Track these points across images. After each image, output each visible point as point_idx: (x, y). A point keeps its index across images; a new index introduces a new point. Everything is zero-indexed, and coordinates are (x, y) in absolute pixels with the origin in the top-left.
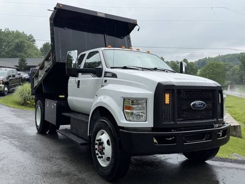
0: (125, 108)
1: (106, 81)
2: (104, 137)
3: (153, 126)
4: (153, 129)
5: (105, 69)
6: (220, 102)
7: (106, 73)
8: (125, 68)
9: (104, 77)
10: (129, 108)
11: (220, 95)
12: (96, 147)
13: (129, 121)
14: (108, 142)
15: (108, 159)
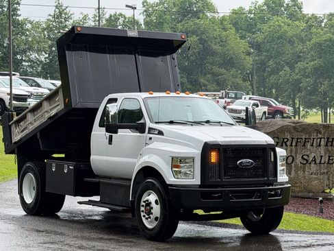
0: (173, 166)
1: (150, 139)
2: (152, 197)
3: (200, 183)
4: (200, 186)
5: (149, 124)
6: (272, 160)
7: (150, 129)
8: (171, 122)
9: (148, 133)
10: (177, 167)
11: (272, 153)
12: (142, 209)
13: (178, 178)
14: (156, 202)
15: (156, 219)
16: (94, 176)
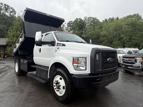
0: (74, 63)
1: (58, 48)
3: (90, 73)
5: (57, 42)
7: (58, 44)
9: (57, 46)
13: (77, 70)
16: (34, 64)
